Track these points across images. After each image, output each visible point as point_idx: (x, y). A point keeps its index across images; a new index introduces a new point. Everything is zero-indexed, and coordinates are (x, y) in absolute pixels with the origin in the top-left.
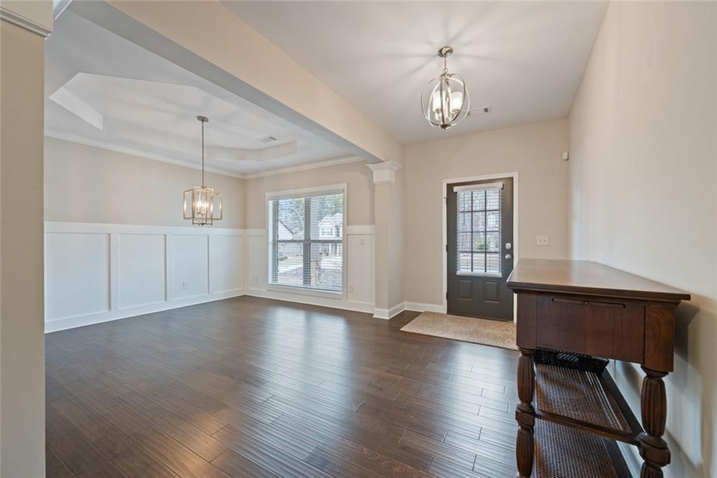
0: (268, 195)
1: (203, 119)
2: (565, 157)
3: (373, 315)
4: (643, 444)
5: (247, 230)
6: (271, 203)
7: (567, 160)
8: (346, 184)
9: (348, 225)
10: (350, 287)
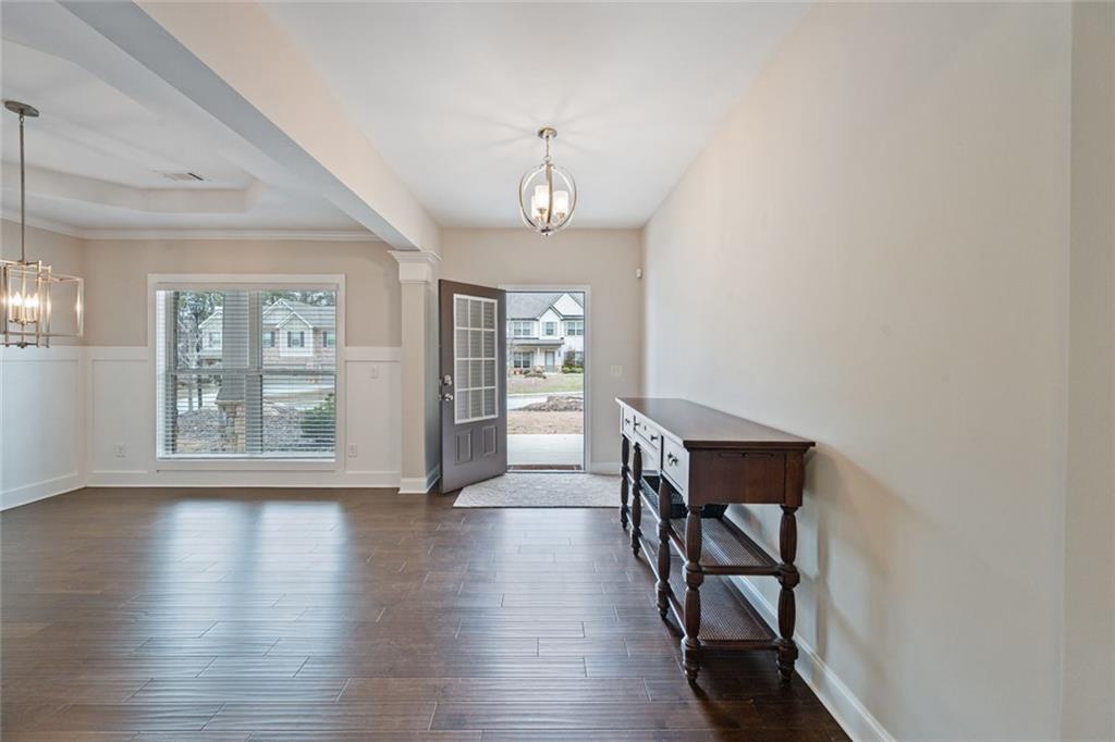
0: (153, 278)
1: (23, 110)
2: (639, 275)
3: (398, 489)
4: (782, 572)
5: (90, 349)
6: (161, 295)
7: (640, 278)
8: (343, 276)
9: (346, 345)
10: (352, 448)
